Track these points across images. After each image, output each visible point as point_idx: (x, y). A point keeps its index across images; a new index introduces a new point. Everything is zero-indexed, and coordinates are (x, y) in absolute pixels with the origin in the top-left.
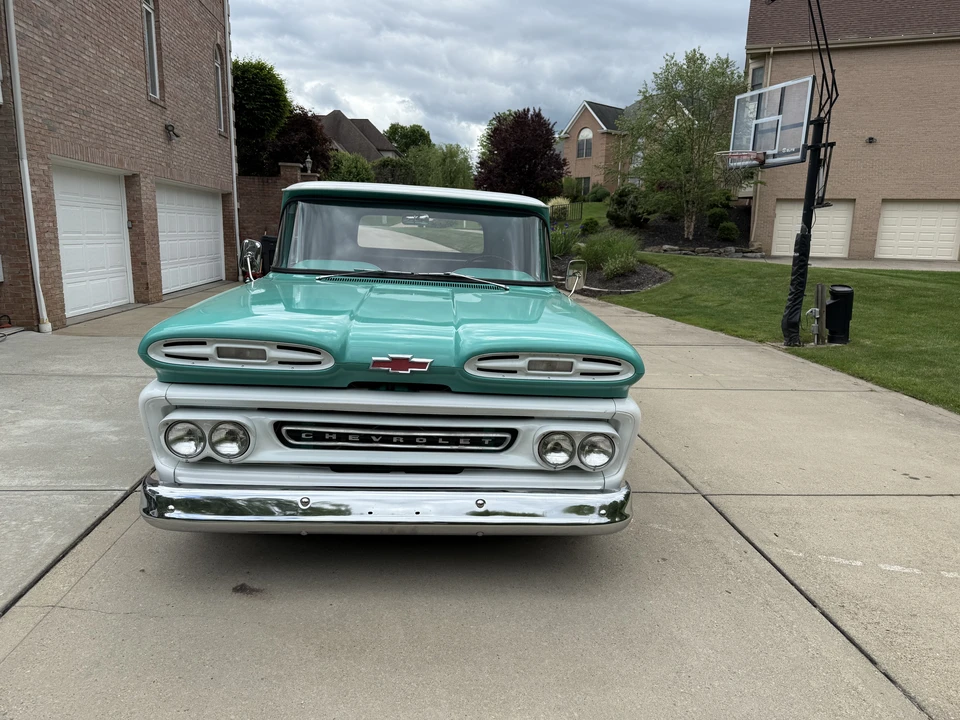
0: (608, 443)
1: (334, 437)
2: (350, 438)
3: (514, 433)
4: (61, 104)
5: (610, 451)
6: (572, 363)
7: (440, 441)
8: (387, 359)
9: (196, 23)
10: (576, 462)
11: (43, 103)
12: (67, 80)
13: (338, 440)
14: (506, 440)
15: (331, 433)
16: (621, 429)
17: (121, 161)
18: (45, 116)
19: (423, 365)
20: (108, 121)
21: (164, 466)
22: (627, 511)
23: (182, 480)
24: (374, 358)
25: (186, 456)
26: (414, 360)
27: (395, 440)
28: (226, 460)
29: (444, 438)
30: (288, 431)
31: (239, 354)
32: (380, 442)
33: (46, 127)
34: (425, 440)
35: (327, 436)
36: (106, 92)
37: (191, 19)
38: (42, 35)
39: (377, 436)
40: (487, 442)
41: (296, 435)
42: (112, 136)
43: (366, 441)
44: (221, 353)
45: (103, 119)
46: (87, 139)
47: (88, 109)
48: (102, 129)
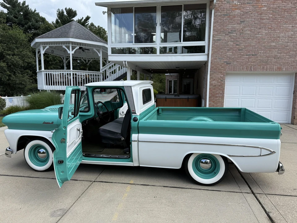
4: (236, 55)
11: (226, 57)
12: (243, 46)
18: (226, 60)
20: (272, 55)
33: (226, 64)
38: (230, 36)
42: (273, 60)
46: (252, 64)
47: (256, 53)
48: (267, 58)
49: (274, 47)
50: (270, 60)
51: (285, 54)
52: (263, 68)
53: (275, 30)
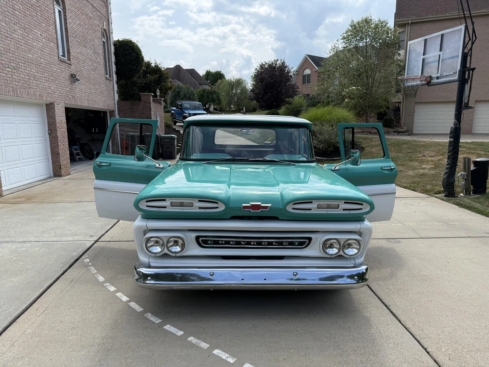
0: (357, 243)
1: (224, 242)
2: (231, 243)
3: (310, 239)
5: (358, 247)
6: (339, 205)
7: (274, 243)
8: (249, 205)
9: (90, 17)
10: (341, 253)
13: (225, 244)
14: (305, 242)
15: (222, 241)
16: (362, 236)
17: (41, 96)
19: (266, 207)
20: (31, 73)
21: (143, 258)
22: (367, 277)
23: (153, 265)
24: (243, 205)
25: (155, 253)
26: (262, 205)
27: (252, 243)
28: (174, 255)
29: (276, 242)
30: (202, 240)
31: (182, 205)
32: (245, 244)
34: (266, 243)
35: (220, 242)
36: (31, 56)
37: (87, 15)
39: (244, 242)
40: (296, 243)
41: (205, 242)
42: (34, 81)
43: (238, 244)
44: (172, 205)
45: (28, 72)
46: (17, 84)
47: (18, 66)
48: (28, 77)
49: (31, 61)
50: (31, 81)
51: (41, 75)
52: (28, 94)
53: (28, 34)
